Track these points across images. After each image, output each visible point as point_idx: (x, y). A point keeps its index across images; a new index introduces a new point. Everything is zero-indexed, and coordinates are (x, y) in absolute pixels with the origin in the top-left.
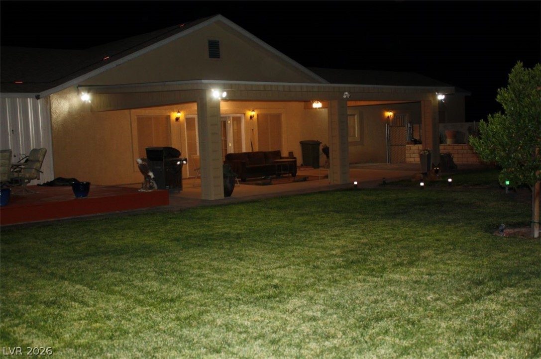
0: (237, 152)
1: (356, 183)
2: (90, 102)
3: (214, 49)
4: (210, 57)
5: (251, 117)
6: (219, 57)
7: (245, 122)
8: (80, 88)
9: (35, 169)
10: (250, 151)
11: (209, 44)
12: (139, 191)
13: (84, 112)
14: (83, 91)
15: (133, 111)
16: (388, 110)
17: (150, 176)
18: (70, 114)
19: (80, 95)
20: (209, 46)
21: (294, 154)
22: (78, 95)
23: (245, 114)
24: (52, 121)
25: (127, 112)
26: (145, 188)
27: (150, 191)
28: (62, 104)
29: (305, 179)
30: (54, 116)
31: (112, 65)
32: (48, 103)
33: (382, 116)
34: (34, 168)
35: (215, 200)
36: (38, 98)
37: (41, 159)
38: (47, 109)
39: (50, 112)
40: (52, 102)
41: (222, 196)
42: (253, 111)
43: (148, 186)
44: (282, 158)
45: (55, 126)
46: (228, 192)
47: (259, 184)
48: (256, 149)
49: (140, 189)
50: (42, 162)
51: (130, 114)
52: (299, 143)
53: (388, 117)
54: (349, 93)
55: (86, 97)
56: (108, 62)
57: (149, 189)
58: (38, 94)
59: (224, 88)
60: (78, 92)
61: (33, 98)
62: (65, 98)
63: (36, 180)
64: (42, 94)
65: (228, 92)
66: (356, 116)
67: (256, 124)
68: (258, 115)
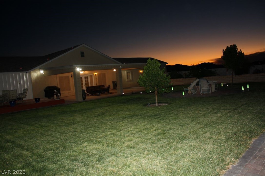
0: (91, 86)
1: (123, 94)
3: (82, 54)
4: (81, 57)
5: (96, 75)
6: (84, 57)
7: (94, 76)
8: (40, 69)
9: (25, 95)
10: (96, 85)
13: (42, 76)
15: (57, 75)
16: (141, 70)
17: (59, 95)
18: (37, 77)
19: (40, 71)
21: (110, 85)
23: (93, 74)
25: (55, 75)
27: (59, 99)
28: (35, 74)
29: (111, 93)
30: (32, 78)
31: (50, 61)
33: (139, 72)
35: (79, 101)
36: (27, 73)
37: (26, 92)
38: (30, 76)
40: (31, 74)
41: (82, 100)
42: (96, 73)
43: (58, 98)
44: (105, 87)
45: (32, 81)
46: (84, 99)
47: (96, 96)
48: (98, 85)
50: (27, 93)
51: (56, 76)
53: (141, 72)
54: (122, 66)
55: (42, 72)
56: (49, 60)
58: (26, 72)
59: (81, 67)
62: (35, 72)
63: (25, 98)
65: (82, 68)
66: (130, 73)
67: (97, 77)
68: (98, 74)
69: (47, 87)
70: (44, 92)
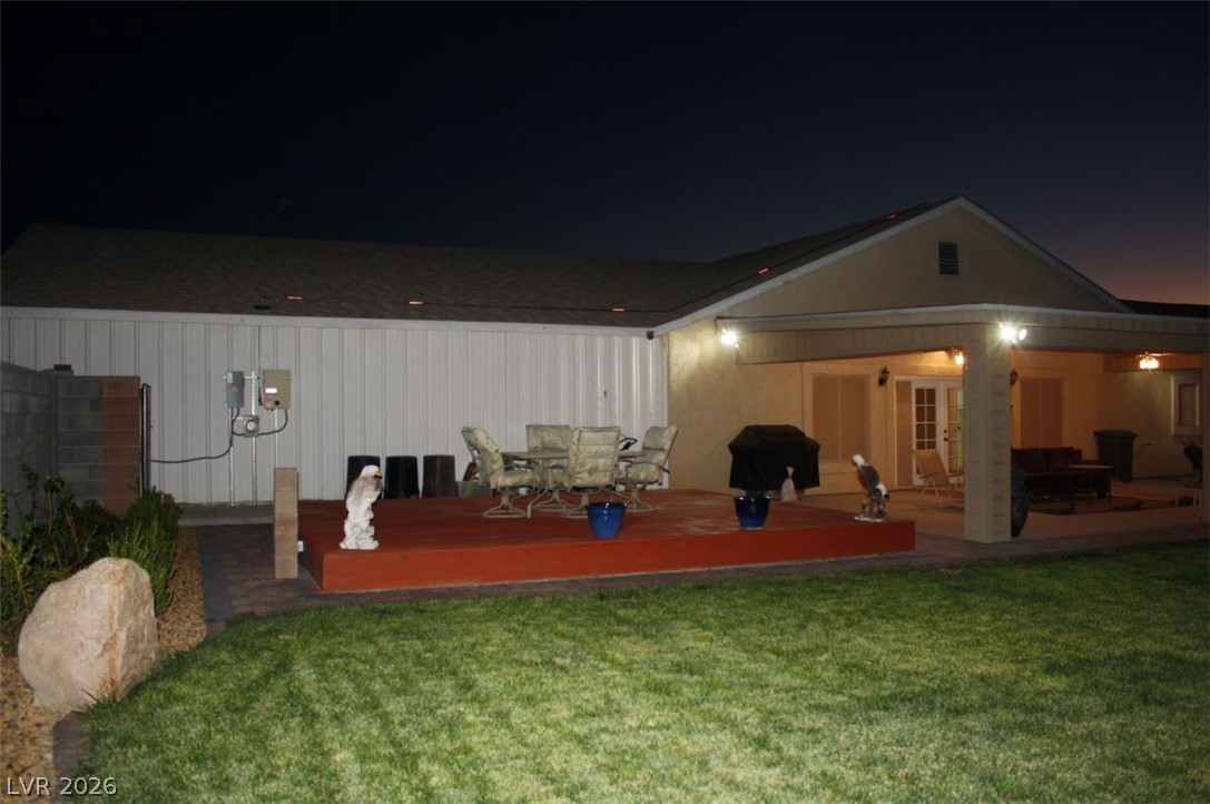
2: (737, 346)
3: (948, 258)
4: (942, 273)
6: (957, 274)
8: (719, 322)
9: (657, 465)
11: (940, 249)
12: (856, 518)
13: (726, 365)
14: (726, 327)
15: (807, 365)
17: (879, 491)
18: (701, 367)
19: (719, 333)
20: (940, 253)
21: (1083, 453)
22: (715, 333)
24: (671, 378)
25: (796, 366)
26: (871, 514)
27: (879, 520)
28: (688, 349)
30: (674, 370)
31: (778, 281)
32: (664, 346)
34: (655, 461)
35: (995, 544)
36: (650, 336)
38: (663, 358)
39: (668, 362)
40: (671, 345)
41: (1007, 536)
43: (875, 510)
44: (1084, 462)
45: (675, 387)
46: (1017, 526)
49: (857, 515)
50: (669, 452)
51: (802, 370)
52: (1092, 435)
55: (730, 339)
56: (765, 278)
57: (879, 517)
58: (651, 329)
60: (717, 328)
61: (641, 336)
62: (694, 339)
64: (658, 330)
66: (1197, 388)
67: (1018, 395)
68: (1021, 381)
69: (748, 429)
70: (728, 458)
